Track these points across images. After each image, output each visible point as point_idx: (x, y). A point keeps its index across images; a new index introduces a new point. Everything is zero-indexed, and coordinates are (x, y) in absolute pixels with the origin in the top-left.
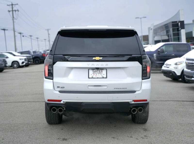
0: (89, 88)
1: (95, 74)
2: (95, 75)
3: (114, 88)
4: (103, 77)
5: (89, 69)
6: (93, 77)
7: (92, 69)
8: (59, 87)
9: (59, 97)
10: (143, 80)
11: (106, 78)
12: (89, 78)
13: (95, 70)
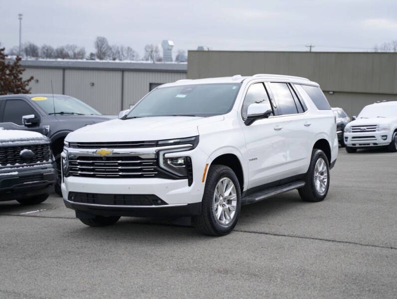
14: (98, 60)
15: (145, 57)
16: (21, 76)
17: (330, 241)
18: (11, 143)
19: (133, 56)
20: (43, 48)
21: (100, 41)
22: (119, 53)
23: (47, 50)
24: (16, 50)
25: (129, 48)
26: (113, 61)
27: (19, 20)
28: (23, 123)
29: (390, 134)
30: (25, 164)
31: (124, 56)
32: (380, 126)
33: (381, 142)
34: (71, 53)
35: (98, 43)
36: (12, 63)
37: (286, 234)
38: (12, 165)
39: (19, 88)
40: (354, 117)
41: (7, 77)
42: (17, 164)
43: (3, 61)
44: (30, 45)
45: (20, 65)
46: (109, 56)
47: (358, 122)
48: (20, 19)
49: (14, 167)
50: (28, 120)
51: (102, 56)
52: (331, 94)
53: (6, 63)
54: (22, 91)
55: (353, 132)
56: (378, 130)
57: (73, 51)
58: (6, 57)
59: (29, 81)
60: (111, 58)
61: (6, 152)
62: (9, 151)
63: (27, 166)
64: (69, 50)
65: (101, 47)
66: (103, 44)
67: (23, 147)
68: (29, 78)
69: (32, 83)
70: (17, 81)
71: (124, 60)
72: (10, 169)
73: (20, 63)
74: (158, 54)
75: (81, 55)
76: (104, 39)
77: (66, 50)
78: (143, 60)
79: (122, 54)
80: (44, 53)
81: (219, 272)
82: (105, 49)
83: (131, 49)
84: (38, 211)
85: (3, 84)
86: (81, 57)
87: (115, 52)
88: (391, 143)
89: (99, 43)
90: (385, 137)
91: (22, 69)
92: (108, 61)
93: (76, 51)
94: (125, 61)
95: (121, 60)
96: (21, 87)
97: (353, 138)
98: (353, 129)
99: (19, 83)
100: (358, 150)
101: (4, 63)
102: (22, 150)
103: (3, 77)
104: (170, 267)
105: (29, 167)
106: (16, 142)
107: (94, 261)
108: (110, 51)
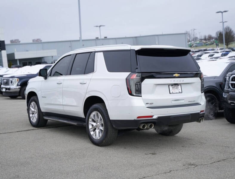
0: (173, 102)
1: (174, 89)
2: (174, 91)
3: (189, 102)
4: (180, 92)
5: (169, 85)
7: (171, 85)
8: (148, 103)
9: (152, 113)
11: (182, 92)
12: (170, 93)
13: (173, 86)
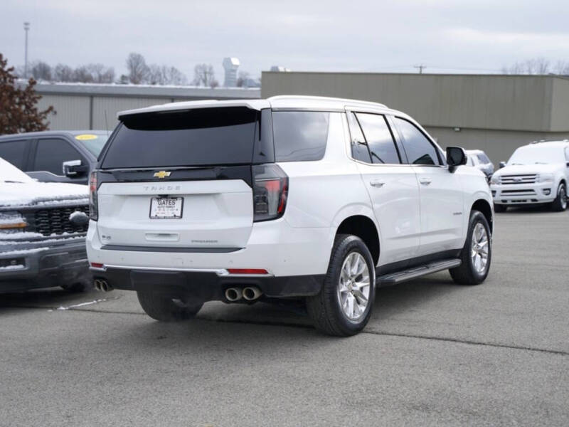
0: (147, 239)
1: (162, 208)
2: (161, 211)
3: (193, 241)
4: (175, 216)
5: (152, 197)
6: (158, 215)
7: (157, 198)
8: (105, 237)
10: (255, 224)
11: (181, 217)
12: (150, 217)
13: (162, 200)
14: (131, 85)
15: (195, 80)
16: (35, 106)
17: (556, 353)
18: (56, 203)
19: (179, 80)
20: (58, 68)
21: (134, 59)
22: (160, 75)
23: (63, 71)
24: (21, 71)
25: (173, 69)
26: (153, 86)
27: (25, 32)
28: (64, 172)
29: (555, 187)
30: (76, 233)
31: (167, 80)
32: (541, 176)
33: (542, 198)
34: (95, 75)
35: (131, 61)
36: (23, 89)
37: (485, 341)
38: (58, 235)
39: (32, 121)
40: (503, 163)
41: (17, 106)
42: (65, 234)
43: (11, 85)
44: (40, 65)
45: (34, 91)
46: (147, 79)
47: (509, 169)
48: (26, 29)
49: (62, 237)
50: (72, 168)
51: (137, 79)
52: (457, 131)
53: (16, 88)
54: (37, 126)
55: (503, 184)
56: (538, 181)
57: (98, 72)
58: (15, 80)
59: (47, 112)
60: (149, 82)
61: (50, 216)
62: (55, 214)
63: (79, 236)
64: (93, 71)
65: (136, 67)
66: (138, 63)
67: (73, 208)
68: (46, 108)
69: (50, 116)
70: (30, 112)
71: (167, 84)
72: (55, 240)
73: (35, 88)
74: (212, 76)
75: (108, 77)
76: (139, 56)
77: (88, 72)
78: (191, 85)
79: (165, 77)
80: (59, 75)
81: (416, 408)
82: (141, 70)
83: (176, 71)
84: (95, 302)
85: (11, 117)
86: (109, 80)
87: (154, 74)
88: (555, 200)
89: (133, 62)
90: (547, 191)
91: (38, 96)
92: (144, 85)
93: (103, 72)
94: (168, 86)
95: (162, 84)
96: (36, 120)
97: (504, 192)
98: (503, 180)
99: (33, 115)
100: (509, 208)
101: (12, 88)
102: (72, 213)
103: (12, 108)
104: (335, 400)
105: (82, 237)
106: (64, 201)
107: (212, 389)
108: (148, 73)
